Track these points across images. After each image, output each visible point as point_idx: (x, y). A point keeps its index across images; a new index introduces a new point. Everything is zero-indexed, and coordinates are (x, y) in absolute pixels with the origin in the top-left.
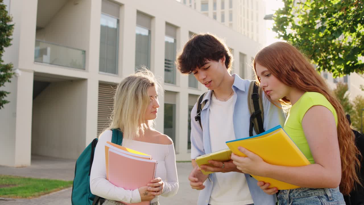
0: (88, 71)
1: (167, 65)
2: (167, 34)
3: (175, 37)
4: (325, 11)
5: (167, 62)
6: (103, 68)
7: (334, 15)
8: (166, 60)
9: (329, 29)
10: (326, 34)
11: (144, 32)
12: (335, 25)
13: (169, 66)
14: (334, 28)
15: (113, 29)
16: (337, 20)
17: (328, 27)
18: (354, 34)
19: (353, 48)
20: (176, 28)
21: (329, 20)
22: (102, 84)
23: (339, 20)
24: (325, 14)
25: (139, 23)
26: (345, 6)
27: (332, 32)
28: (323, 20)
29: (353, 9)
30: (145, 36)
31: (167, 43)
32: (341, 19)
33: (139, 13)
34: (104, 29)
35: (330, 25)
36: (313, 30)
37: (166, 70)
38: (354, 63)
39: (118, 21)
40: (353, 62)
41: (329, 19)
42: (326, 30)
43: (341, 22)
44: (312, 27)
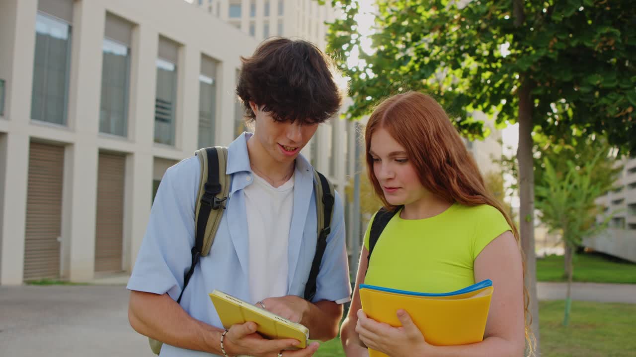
0: (8, 119)
1: (160, 110)
2: (161, 55)
3: (175, 60)
4: (408, 29)
5: (160, 104)
6: (38, 113)
7: (426, 38)
8: (157, 100)
9: (416, 62)
10: (412, 69)
11: (120, 50)
12: (426, 54)
13: (164, 111)
14: (427, 60)
15: (61, 40)
16: (431, 45)
17: (415, 58)
18: (458, 72)
19: (457, 96)
20: (178, 45)
21: (416, 46)
22: (35, 143)
23: (434, 45)
24: (409, 35)
25: (109, 34)
26: (439, 24)
27: (422, 65)
28: (408, 45)
29: (454, 29)
30: (121, 56)
31: (160, 71)
32: (438, 45)
33: (110, 15)
34: (42, 40)
35: (418, 54)
36: (392, 61)
37: (157, 119)
38: (461, 121)
39: (70, 29)
40: (459, 119)
41: (415, 44)
42: (411, 63)
43: (437, 49)
44: (391, 57)
